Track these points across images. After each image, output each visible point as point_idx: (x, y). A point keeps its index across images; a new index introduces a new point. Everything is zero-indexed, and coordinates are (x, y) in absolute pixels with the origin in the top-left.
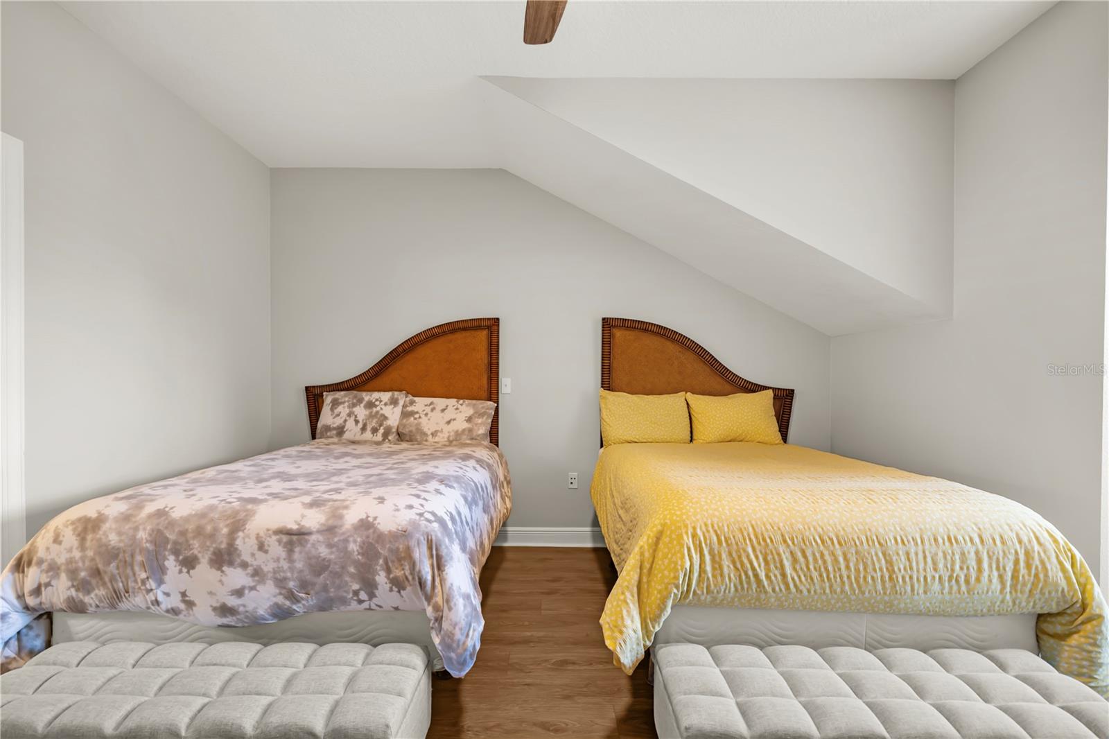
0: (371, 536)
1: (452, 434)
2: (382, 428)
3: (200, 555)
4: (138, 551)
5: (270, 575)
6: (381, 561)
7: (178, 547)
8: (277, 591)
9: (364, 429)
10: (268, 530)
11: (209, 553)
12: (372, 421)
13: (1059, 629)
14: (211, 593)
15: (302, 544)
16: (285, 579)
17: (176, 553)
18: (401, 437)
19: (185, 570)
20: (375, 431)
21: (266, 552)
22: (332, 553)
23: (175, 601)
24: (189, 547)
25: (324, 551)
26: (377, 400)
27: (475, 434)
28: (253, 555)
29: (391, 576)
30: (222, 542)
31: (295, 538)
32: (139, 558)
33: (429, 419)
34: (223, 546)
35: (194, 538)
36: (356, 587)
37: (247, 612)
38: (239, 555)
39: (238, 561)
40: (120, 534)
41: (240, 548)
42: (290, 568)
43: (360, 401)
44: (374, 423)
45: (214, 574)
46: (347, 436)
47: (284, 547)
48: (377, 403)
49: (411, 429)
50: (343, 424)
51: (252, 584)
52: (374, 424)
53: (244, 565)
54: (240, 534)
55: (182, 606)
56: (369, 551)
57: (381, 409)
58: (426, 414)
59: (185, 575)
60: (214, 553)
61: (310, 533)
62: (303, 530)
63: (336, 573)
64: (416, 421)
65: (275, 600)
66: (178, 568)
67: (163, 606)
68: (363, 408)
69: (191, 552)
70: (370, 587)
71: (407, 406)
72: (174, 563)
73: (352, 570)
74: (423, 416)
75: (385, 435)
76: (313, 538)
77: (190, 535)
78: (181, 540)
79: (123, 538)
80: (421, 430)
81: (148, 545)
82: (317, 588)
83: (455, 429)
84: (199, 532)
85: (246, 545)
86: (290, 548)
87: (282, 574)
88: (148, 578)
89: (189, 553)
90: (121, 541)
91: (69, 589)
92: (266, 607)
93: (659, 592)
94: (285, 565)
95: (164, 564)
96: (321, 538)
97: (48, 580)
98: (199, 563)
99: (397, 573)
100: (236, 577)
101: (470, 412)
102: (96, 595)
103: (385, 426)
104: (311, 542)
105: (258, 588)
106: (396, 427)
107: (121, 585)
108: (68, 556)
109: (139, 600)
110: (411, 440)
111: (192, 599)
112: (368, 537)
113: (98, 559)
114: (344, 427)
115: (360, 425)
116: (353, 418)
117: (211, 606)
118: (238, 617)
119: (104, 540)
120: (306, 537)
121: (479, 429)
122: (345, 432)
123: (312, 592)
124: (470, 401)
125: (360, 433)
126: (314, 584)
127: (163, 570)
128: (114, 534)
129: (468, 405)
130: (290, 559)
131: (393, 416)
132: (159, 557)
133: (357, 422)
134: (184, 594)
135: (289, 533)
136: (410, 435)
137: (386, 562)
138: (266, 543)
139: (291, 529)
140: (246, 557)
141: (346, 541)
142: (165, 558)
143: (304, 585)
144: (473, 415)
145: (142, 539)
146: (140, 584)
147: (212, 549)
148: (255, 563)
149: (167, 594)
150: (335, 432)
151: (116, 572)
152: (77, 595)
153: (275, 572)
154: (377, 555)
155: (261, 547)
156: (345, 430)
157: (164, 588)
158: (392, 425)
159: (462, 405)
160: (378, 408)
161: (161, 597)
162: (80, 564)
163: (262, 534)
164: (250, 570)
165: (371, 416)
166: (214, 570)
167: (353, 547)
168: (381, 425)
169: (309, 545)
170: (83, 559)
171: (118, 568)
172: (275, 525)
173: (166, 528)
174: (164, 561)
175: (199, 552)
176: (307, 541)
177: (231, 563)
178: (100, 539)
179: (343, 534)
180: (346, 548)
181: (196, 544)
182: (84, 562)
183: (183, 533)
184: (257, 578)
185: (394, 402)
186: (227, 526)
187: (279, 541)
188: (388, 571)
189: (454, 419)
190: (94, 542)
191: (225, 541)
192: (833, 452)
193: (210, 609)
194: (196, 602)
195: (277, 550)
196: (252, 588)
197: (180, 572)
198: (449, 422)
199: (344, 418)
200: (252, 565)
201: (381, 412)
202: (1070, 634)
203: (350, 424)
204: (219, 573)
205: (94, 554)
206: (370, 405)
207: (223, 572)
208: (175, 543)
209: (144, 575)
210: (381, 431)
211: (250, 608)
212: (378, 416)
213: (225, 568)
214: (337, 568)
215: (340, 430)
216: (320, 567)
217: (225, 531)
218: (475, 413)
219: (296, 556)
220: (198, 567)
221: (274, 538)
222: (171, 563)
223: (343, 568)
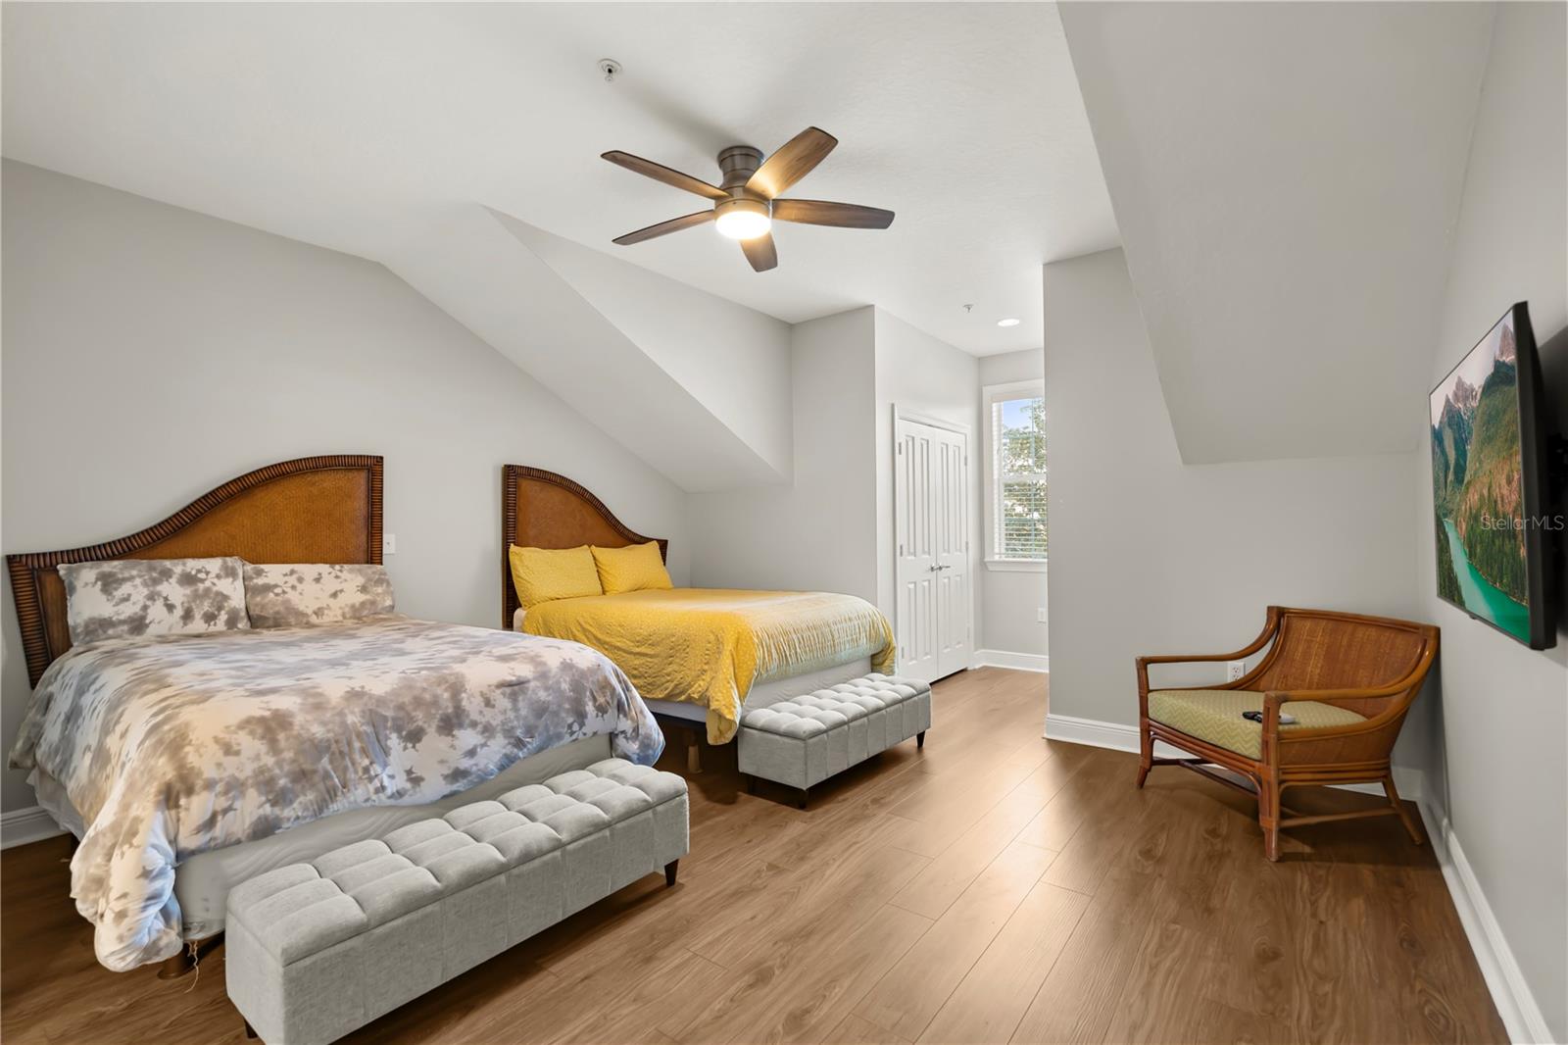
0: (576, 674)
1: (347, 610)
2: (223, 612)
3: (425, 726)
4: (354, 737)
5: (499, 728)
6: (588, 693)
7: (400, 723)
8: (506, 742)
9: (188, 616)
10: (489, 686)
11: (436, 720)
12: (202, 605)
13: (881, 660)
14: (442, 762)
15: (524, 692)
16: (513, 728)
17: (398, 729)
18: (256, 622)
19: (410, 745)
20: (210, 618)
21: (493, 706)
22: (549, 695)
23: (401, 782)
24: (412, 719)
25: (543, 695)
26: (199, 571)
27: (380, 607)
28: (481, 712)
29: (597, 704)
30: (447, 707)
31: (516, 688)
32: (357, 745)
33: (301, 594)
34: (450, 710)
35: (415, 710)
36: (570, 720)
37: (479, 770)
38: (468, 716)
39: (467, 721)
40: (324, 724)
41: (467, 708)
42: (516, 717)
43: (167, 574)
44: (206, 606)
45: (443, 742)
46: (152, 631)
47: (509, 698)
48: (202, 576)
49: (277, 609)
50: (141, 613)
51: (483, 741)
52: (206, 608)
53: (474, 724)
54: (464, 695)
55: (408, 785)
56: (577, 687)
57: (214, 584)
58: (293, 587)
59: (410, 750)
60: (442, 720)
61: (528, 681)
62: (522, 680)
63: (555, 712)
64: (280, 598)
65: (504, 751)
66: (402, 745)
67: (389, 792)
68: (177, 586)
69: (415, 724)
70: (581, 716)
71: (251, 578)
72: (398, 741)
73: (567, 706)
74: (288, 590)
75: (232, 622)
76: (532, 685)
77: (410, 708)
78: (401, 714)
79: (330, 726)
80: (294, 609)
81: (365, 728)
82: (540, 729)
83: (350, 602)
84: (418, 702)
85: (472, 705)
86: (514, 697)
87: (510, 725)
88: (371, 763)
89: (412, 727)
90: (329, 731)
91: (261, 806)
92: (495, 760)
93: (747, 677)
94: (511, 715)
95: (386, 745)
96: (538, 684)
97: (230, 802)
98: (426, 734)
99: (601, 700)
100: (467, 738)
101: (360, 580)
102: (300, 803)
103: (227, 609)
104: (531, 688)
105: (489, 743)
106: (244, 609)
107: (336, 780)
108: (255, 765)
109: (360, 793)
110: (277, 623)
111: (419, 774)
112: (573, 675)
113: (302, 760)
114: (143, 618)
115: (179, 612)
116: (160, 603)
117: (442, 775)
118: (470, 778)
119: (305, 735)
120: (526, 685)
121: (384, 601)
122: (147, 626)
123: (536, 735)
124: (350, 566)
125: (181, 624)
126: (536, 727)
127: (386, 752)
128: (316, 725)
129: (351, 571)
130: (516, 709)
131: (235, 594)
132: (381, 738)
133: (170, 608)
134: (409, 772)
135: (510, 685)
136: (274, 618)
137: (592, 693)
138: (492, 698)
139: (512, 681)
140: (475, 716)
141: (558, 682)
142: (387, 738)
143: (530, 731)
144: (366, 583)
145: (355, 723)
146: (360, 773)
147: (438, 716)
148: (484, 720)
149: (392, 777)
150: (126, 628)
151: (329, 767)
152: (272, 811)
153: (503, 724)
154: (584, 689)
155: (488, 703)
156: (147, 621)
157: (389, 770)
158: (237, 606)
159: (341, 571)
160: (208, 584)
161: (386, 782)
162: (277, 771)
163: (485, 690)
164: (480, 728)
165: (197, 596)
166: (443, 737)
167: (565, 686)
168: (220, 608)
169: (530, 692)
170: (279, 764)
171: (331, 762)
172: (495, 681)
173: (377, 706)
174: (386, 740)
175: (425, 722)
176: (527, 689)
177: (461, 726)
178: (300, 735)
179: (554, 677)
180: (560, 688)
181: (419, 715)
182: (281, 768)
183: (401, 707)
184: (487, 734)
185: (231, 573)
186: (446, 690)
187: (504, 694)
188: (595, 699)
189: (341, 591)
190: (291, 740)
191: (450, 705)
192: (692, 587)
193: (441, 778)
194: (424, 776)
195: (502, 702)
196: (484, 745)
197: (405, 748)
198: (334, 595)
199: (141, 604)
200: (481, 723)
201: (215, 589)
202: (884, 662)
203: (157, 611)
204: (450, 738)
205: (296, 754)
206: (188, 579)
207: (453, 736)
208: (394, 719)
209: (366, 762)
210: (223, 617)
211: (482, 766)
212: (212, 595)
213: (455, 732)
214: (554, 707)
215: (137, 623)
216: (541, 710)
217: (446, 695)
218: (369, 580)
219: (521, 704)
220: (425, 739)
221: (499, 691)
222: (394, 741)
223: (559, 706)
